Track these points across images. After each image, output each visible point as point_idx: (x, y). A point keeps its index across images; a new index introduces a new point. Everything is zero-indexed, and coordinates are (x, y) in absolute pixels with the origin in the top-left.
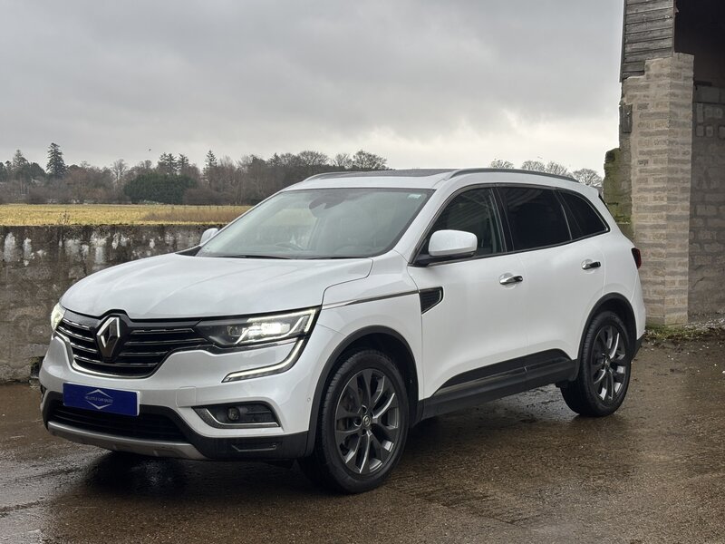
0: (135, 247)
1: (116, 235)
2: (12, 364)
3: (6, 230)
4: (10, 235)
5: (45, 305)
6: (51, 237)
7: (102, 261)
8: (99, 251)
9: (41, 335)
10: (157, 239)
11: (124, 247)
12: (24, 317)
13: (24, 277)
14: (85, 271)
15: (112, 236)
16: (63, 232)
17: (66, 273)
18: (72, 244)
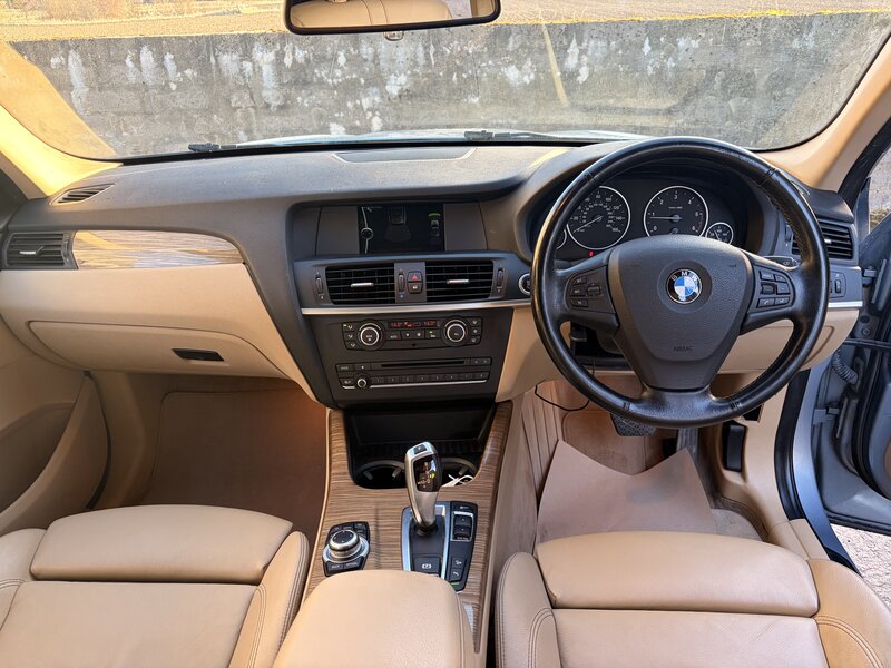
0: (318, 65)
1: (288, 48)
3: (138, 43)
4: (145, 49)
6: (199, 52)
7: (273, 84)
8: (267, 71)
10: (348, 51)
11: (302, 64)
13: (174, 105)
14: (252, 97)
15: (281, 49)
16: (213, 43)
17: (229, 101)
18: (228, 61)
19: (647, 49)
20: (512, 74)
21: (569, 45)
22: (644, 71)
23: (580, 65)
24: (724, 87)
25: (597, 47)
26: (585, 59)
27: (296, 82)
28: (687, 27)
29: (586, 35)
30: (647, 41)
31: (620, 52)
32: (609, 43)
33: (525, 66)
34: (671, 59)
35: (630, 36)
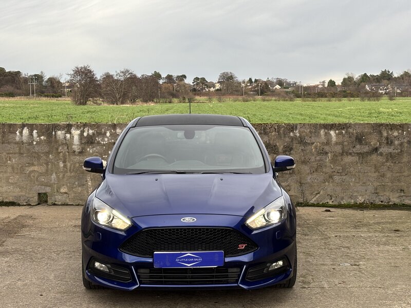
0: (98, 136)
1: (86, 129)
2: (27, 195)
3: (23, 126)
4: (26, 128)
5: (45, 166)
6: (49, 129)
7: (78, 143)
8: (76, 137)
9: (43, 181)
10: (111, 131)
11: (91, 136)
12: (34, 171)
13: (33, 150)
14: (68, 148)
15: (83, 129)
16: (56, 127)
17: (57, 149)
18: (60, 133)
27: (88, 143)
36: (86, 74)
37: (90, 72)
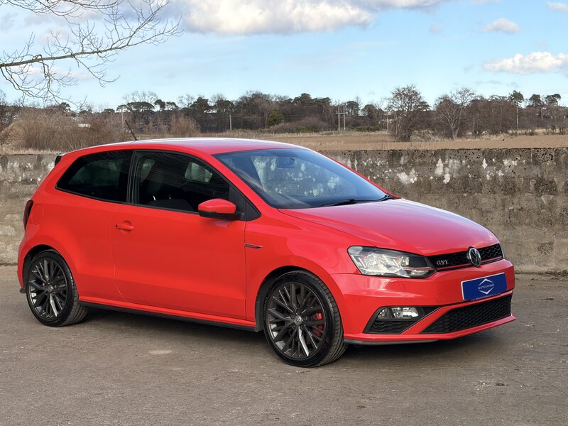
19: (485, 165)
20: (403, 177)
21: (437, 162)
22: (484, 177)
23: (444, 173)
24: (536, 188)
25: (454, 163)
26: (447, 170)
27: (276, 180)
28: (508, 153)
29: (447, 156)
30: (484, 160)
31: (469, 166)
32: (461, 162)
33: (411, 173)
34: (500, 171)
35: (474, 158)
36: (410, 98)
37: (416, 94)
